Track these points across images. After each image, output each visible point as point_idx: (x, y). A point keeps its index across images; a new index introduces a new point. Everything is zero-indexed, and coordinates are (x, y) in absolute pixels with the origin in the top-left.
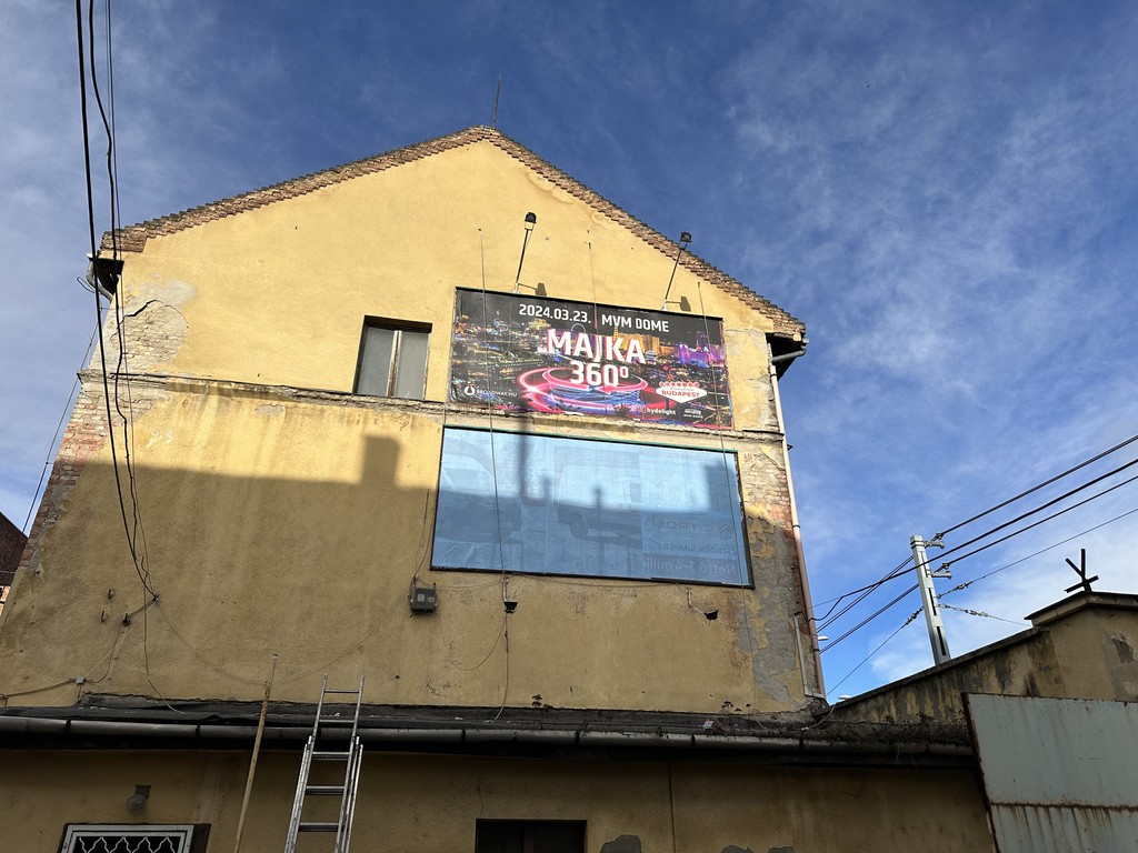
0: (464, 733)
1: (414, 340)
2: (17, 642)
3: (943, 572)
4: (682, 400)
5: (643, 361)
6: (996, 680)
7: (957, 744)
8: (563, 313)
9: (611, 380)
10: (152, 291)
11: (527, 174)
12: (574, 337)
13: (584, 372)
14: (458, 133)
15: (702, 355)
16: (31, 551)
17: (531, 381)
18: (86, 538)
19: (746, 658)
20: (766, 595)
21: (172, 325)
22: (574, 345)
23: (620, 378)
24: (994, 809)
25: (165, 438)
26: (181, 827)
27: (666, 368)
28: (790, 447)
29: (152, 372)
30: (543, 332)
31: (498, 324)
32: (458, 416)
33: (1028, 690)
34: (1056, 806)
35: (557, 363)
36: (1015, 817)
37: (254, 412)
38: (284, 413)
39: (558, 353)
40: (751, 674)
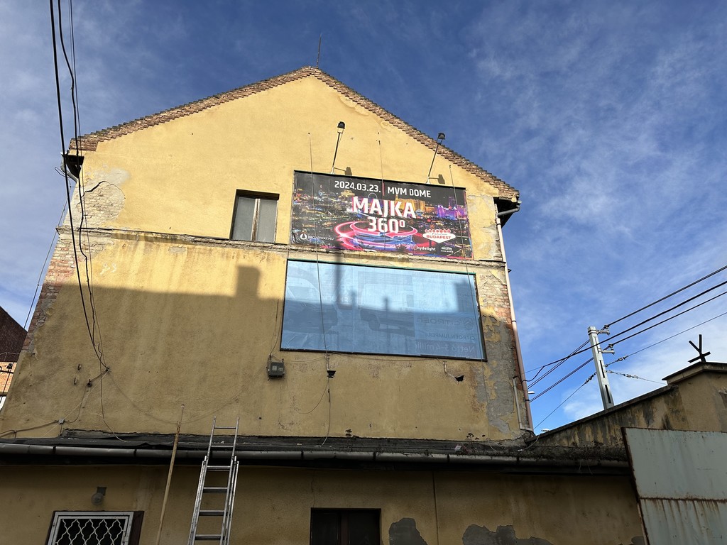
0: (302, 454)
1: (268, 205)
2: (22, 398)
3: (609, 350)
4: (439, 241)
5: (414, 216)
6: (644, 419)
7: (618, 460)
8: (363, 186)
9: (394, 229)
10: (102, 176)
11: (339, 97)
12: (370, 201)
13: (377, 224)
14: (295, 72)
15: (452, 212)
16: (29, 340)
17: (342, 230)
18: (63, 332)
19: (482, 406)
20: (495, 366)
21: (115, 197)
22: (370, 206)
23: (399, 227)
24: (642, 501)
25: (112, 269)
26: (125, 513)
27: (429, 221)
28: (509, 271)
29: (103, 227)
30: (350, 199)
31: (321, 194)
32: (296, 253)
33: (664, 425)
34: (682, 500)
35: (359, 218)
36: (656, 506)
37: (168, 252)
38: (186, 253)
39: (360, 212)
40: (485, 416)
